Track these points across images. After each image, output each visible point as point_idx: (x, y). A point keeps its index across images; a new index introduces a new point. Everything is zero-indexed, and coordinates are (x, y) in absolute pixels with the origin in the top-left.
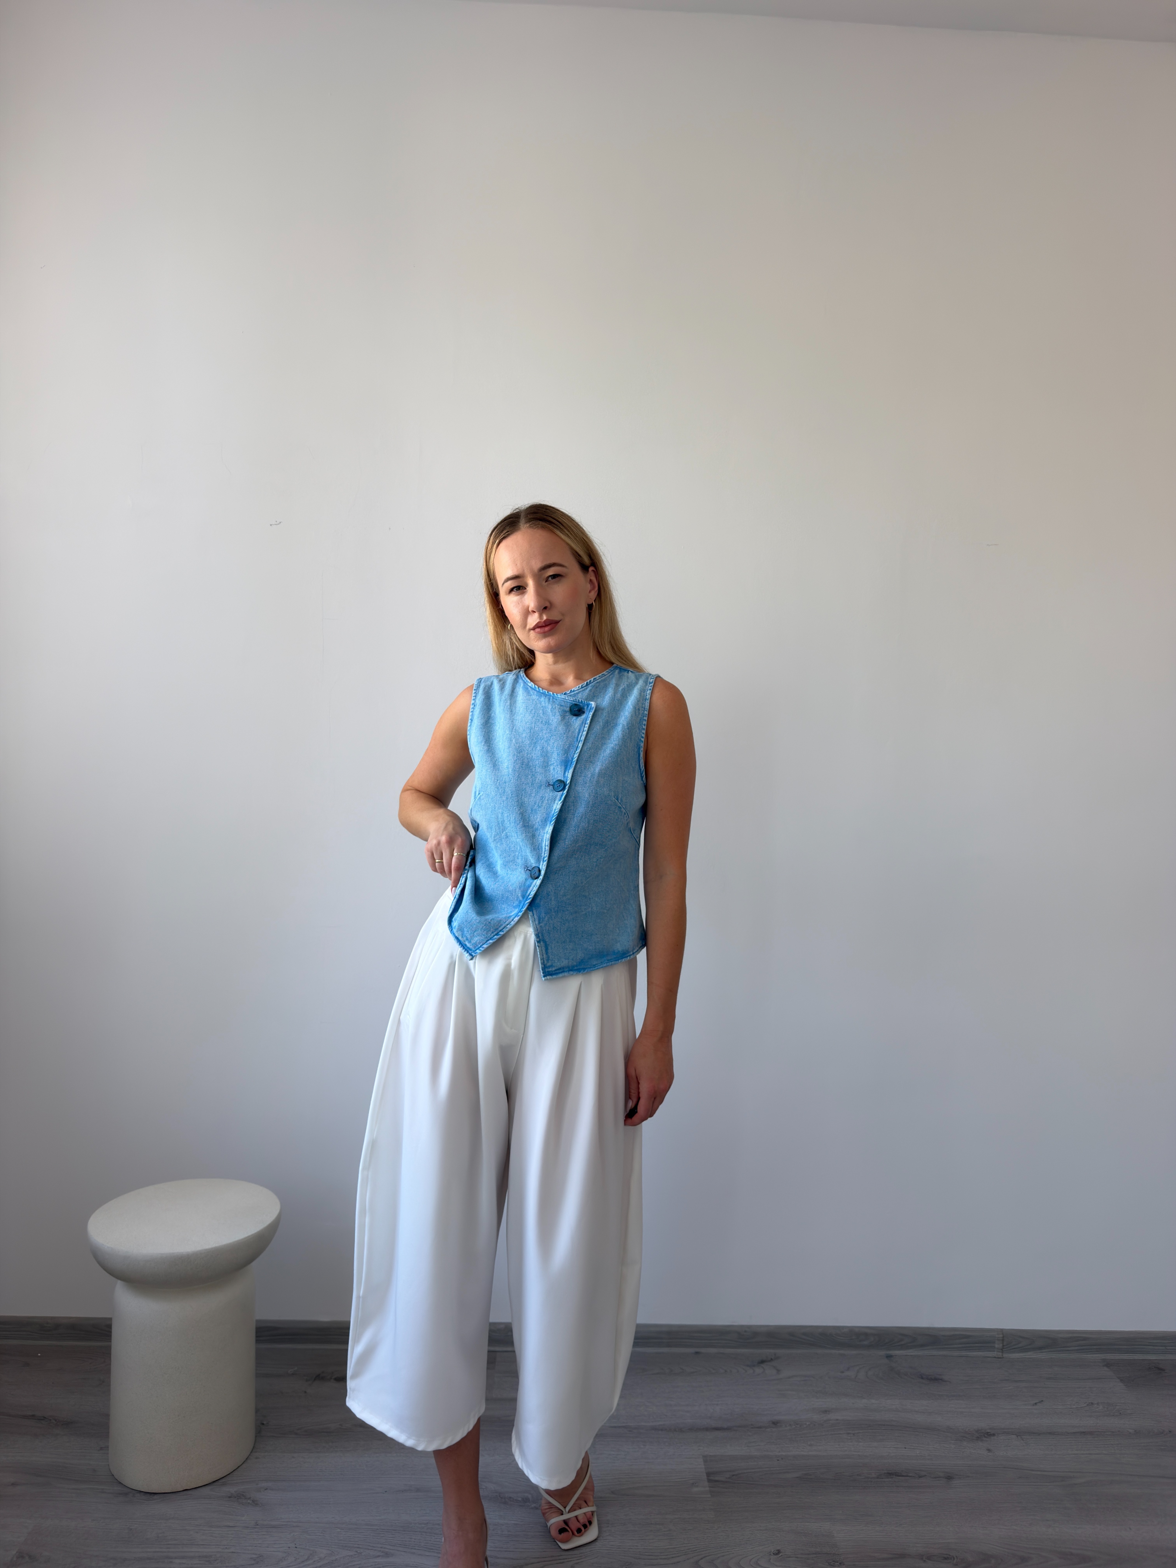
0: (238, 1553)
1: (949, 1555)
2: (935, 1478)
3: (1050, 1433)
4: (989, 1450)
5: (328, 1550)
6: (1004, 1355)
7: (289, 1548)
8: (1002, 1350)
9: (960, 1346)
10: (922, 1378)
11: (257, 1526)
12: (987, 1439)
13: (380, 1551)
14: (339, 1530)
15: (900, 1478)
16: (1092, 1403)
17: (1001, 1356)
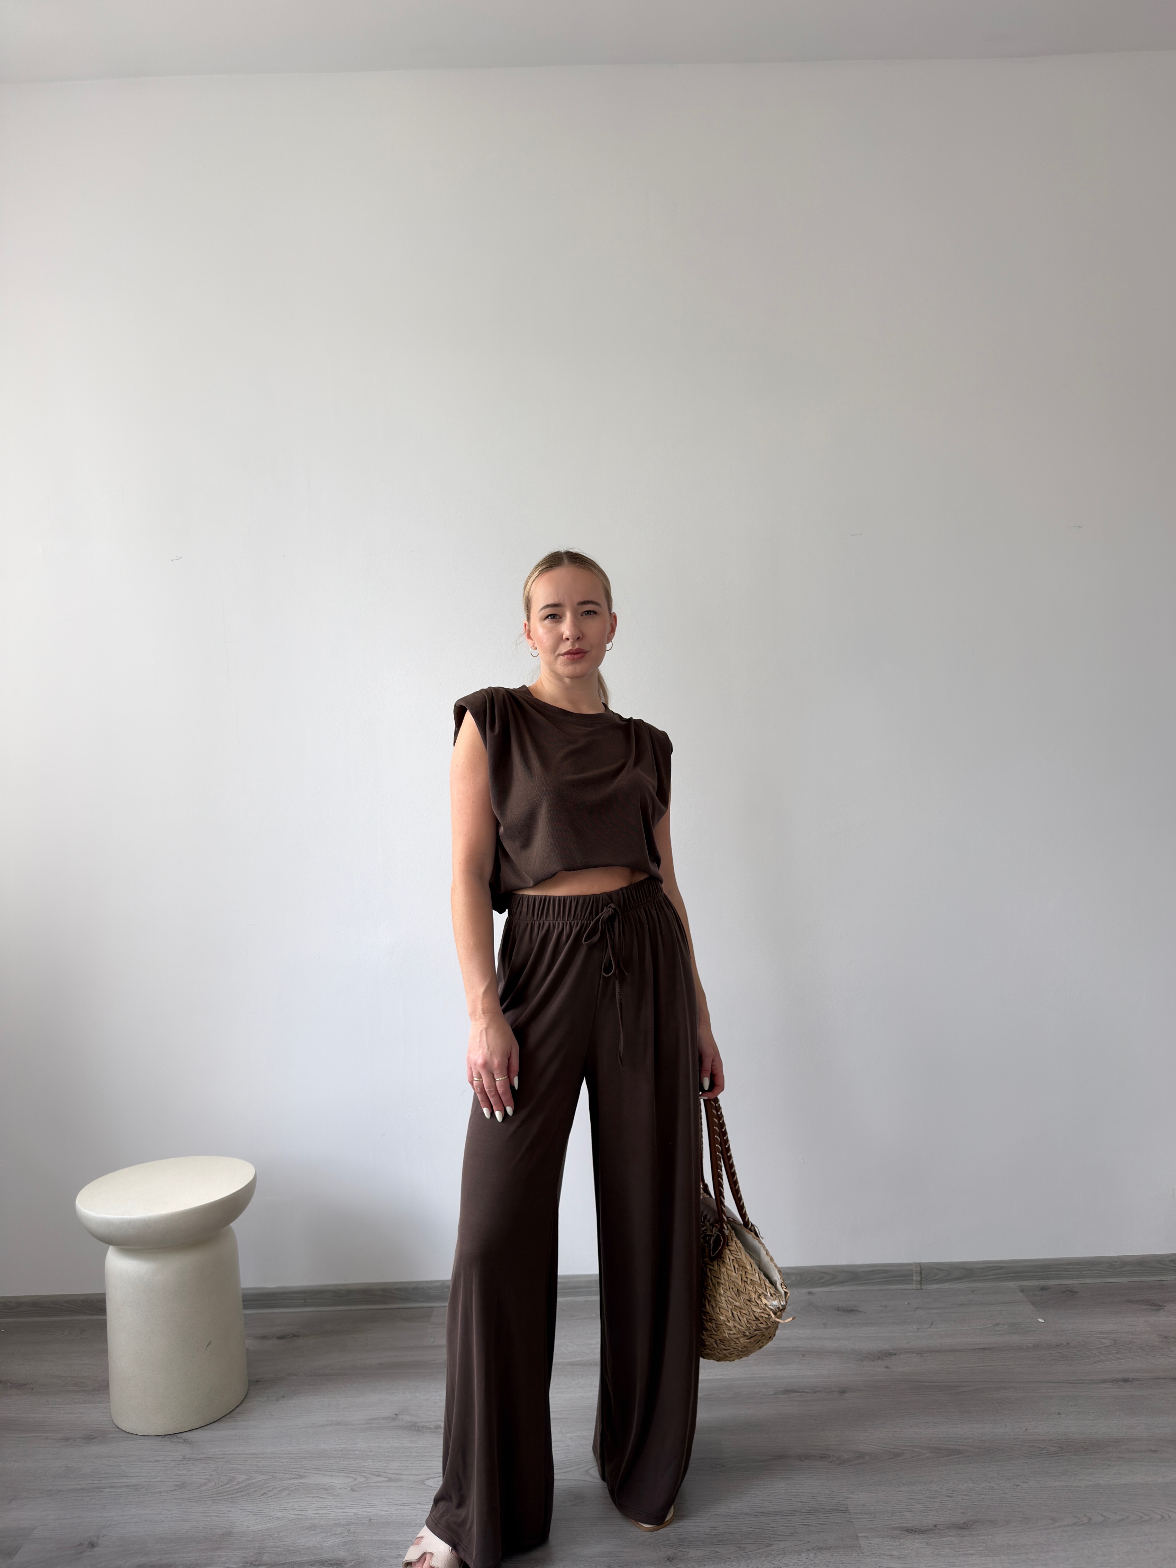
0: (164, 1481)
1: (827, 1455)
2: (829, 1392)
3: (951, 1351)
4: (887, 1367)
5: (247, 1475)
6: (922, 1288)
7: (211, 1475)
8: (921, 1282)
9: (878, 1280)
10: (839, 1310)
11: (185, 1460)
12: (888, 1358)
13: (295, 1474)
14: (260, 1459)
15: (796, 1394)
16: (998, 1324)
17: (919, 1288)
